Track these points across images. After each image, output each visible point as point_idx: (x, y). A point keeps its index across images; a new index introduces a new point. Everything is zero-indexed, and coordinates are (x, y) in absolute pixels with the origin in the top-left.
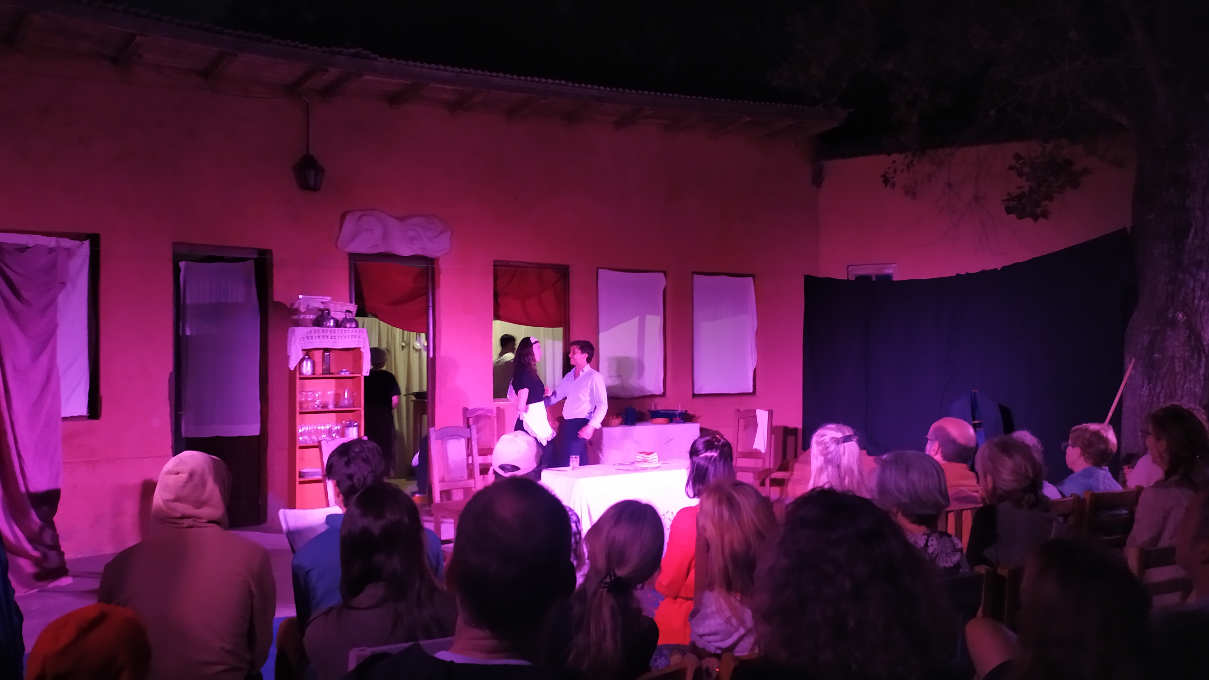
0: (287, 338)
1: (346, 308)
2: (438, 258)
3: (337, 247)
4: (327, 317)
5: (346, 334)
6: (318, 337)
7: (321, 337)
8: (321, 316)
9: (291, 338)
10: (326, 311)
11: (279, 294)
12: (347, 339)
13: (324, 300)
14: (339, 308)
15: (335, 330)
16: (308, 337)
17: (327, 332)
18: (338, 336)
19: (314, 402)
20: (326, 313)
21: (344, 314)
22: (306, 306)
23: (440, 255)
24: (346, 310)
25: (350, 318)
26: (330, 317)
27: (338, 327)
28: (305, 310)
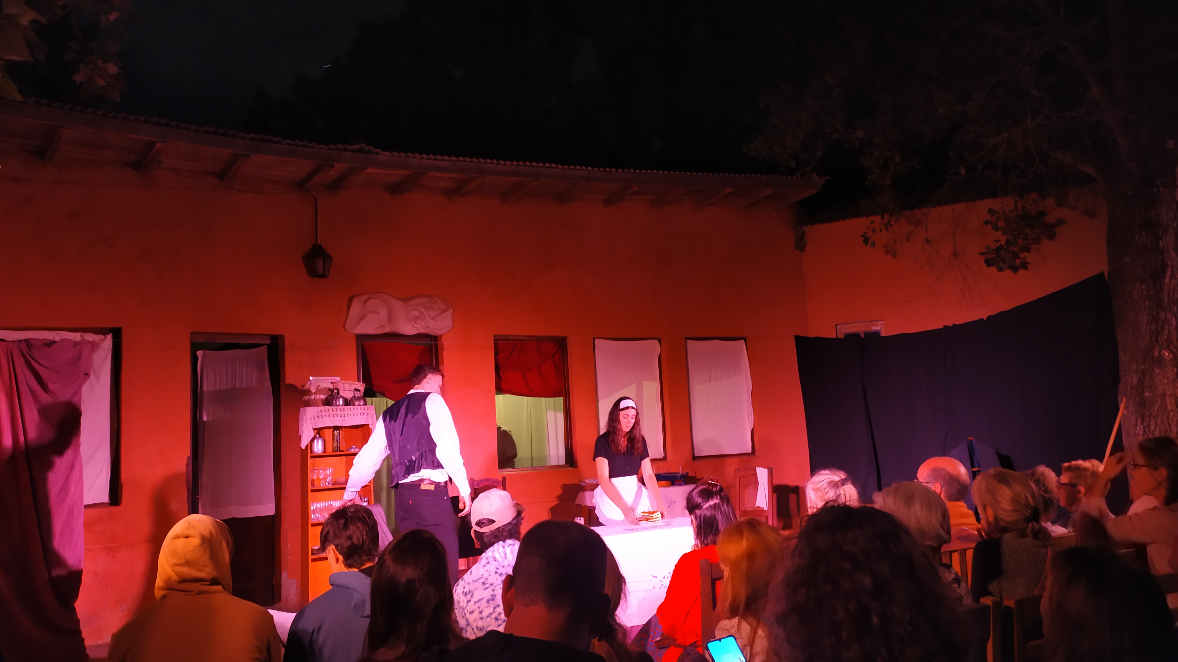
0: (299, 418)
1: (354, 387)
2: (441, 336)
3: (345, 330)
4: (337, 396)
5: (355, 412)
6: (328, 416)
7: (331, 416)
8: (331, 395)
9: (303, 418)
10: (335, 390)
11: (291, 377)
12: (356, 417)
13: (333, 381)
14: (348, 387)
15: (344, 408)
16: (318, 416)
17: (337, 411)
18: (348, 414)
19: (326, 479)
20: (335, 392)
21: (353, 392)
22: (316, 387)
23: (442, 333)
24: (355, 389)
25: (359, 397)
26: (339, 396)
27: (347, 406)
28: (316, 391)
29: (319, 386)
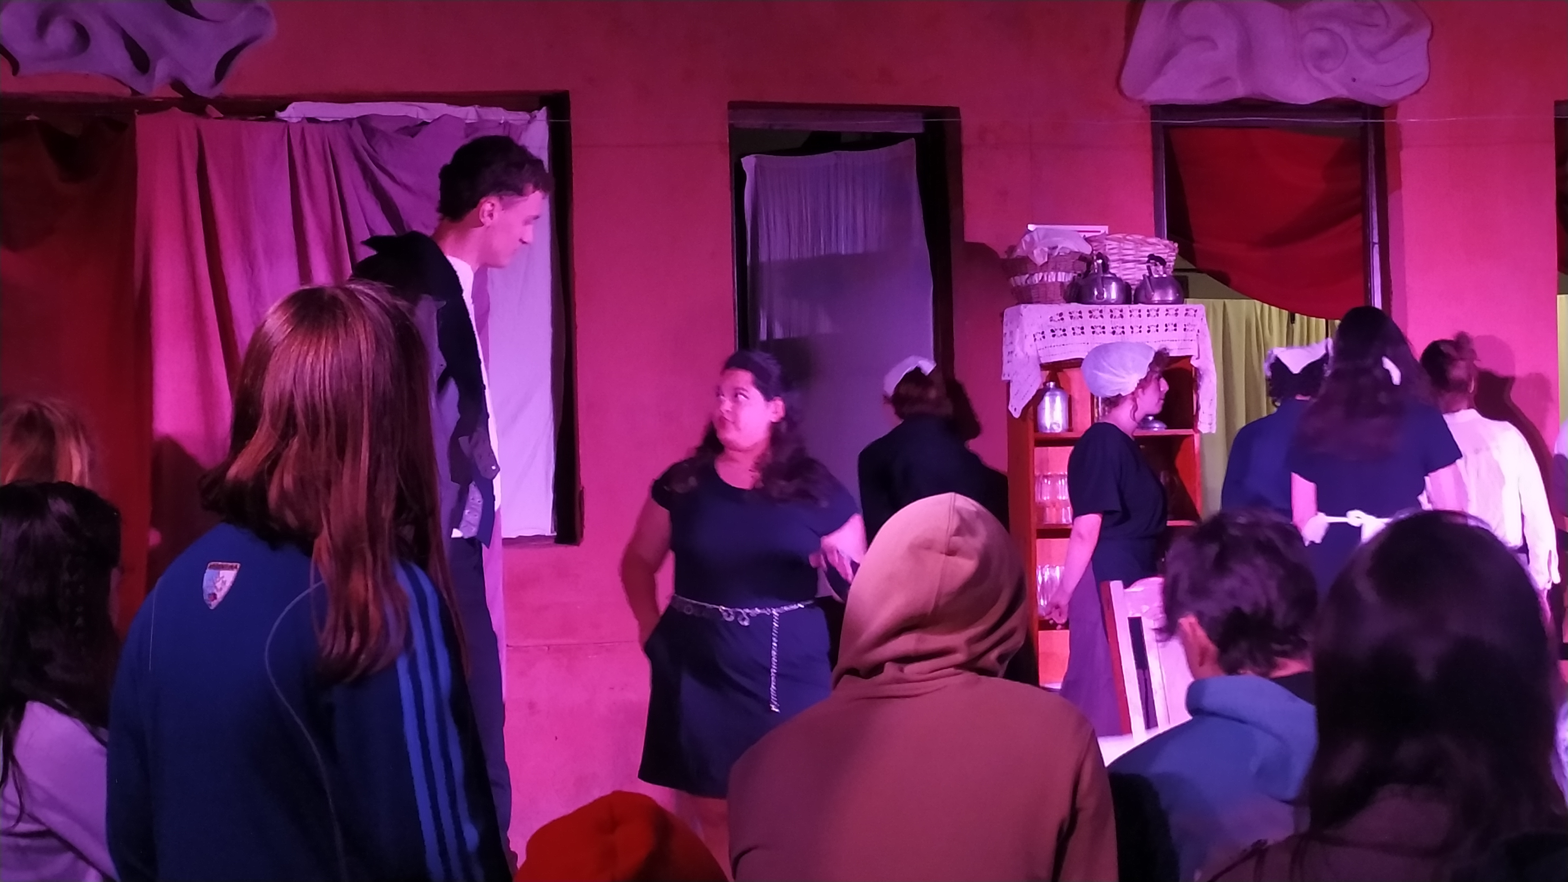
0: (1001, 335)
1: (1149, 250)
3: (1121, 92)
4: (1101, 275)
5: (1152, 321)
6: (1079, 331)
7: (1088, 330)
8: (1087, 274)
9: (1012, 334)
10: (1098, 258)
11: (978, 223)
13: (1090, 234)
14: (1131, 252)
15: (1121, 311)
16: (1052, 331)
17: (1102, 316)
18: (1132, 328)
20: (1098, 264)
21: (1145, 266)
22: (1046, 249)
24: (1151, 257)
25: (1161, 279)
26: (1109, 275)
27: (1130, 303)
28: (1046, 260)
29: (1055, 248)
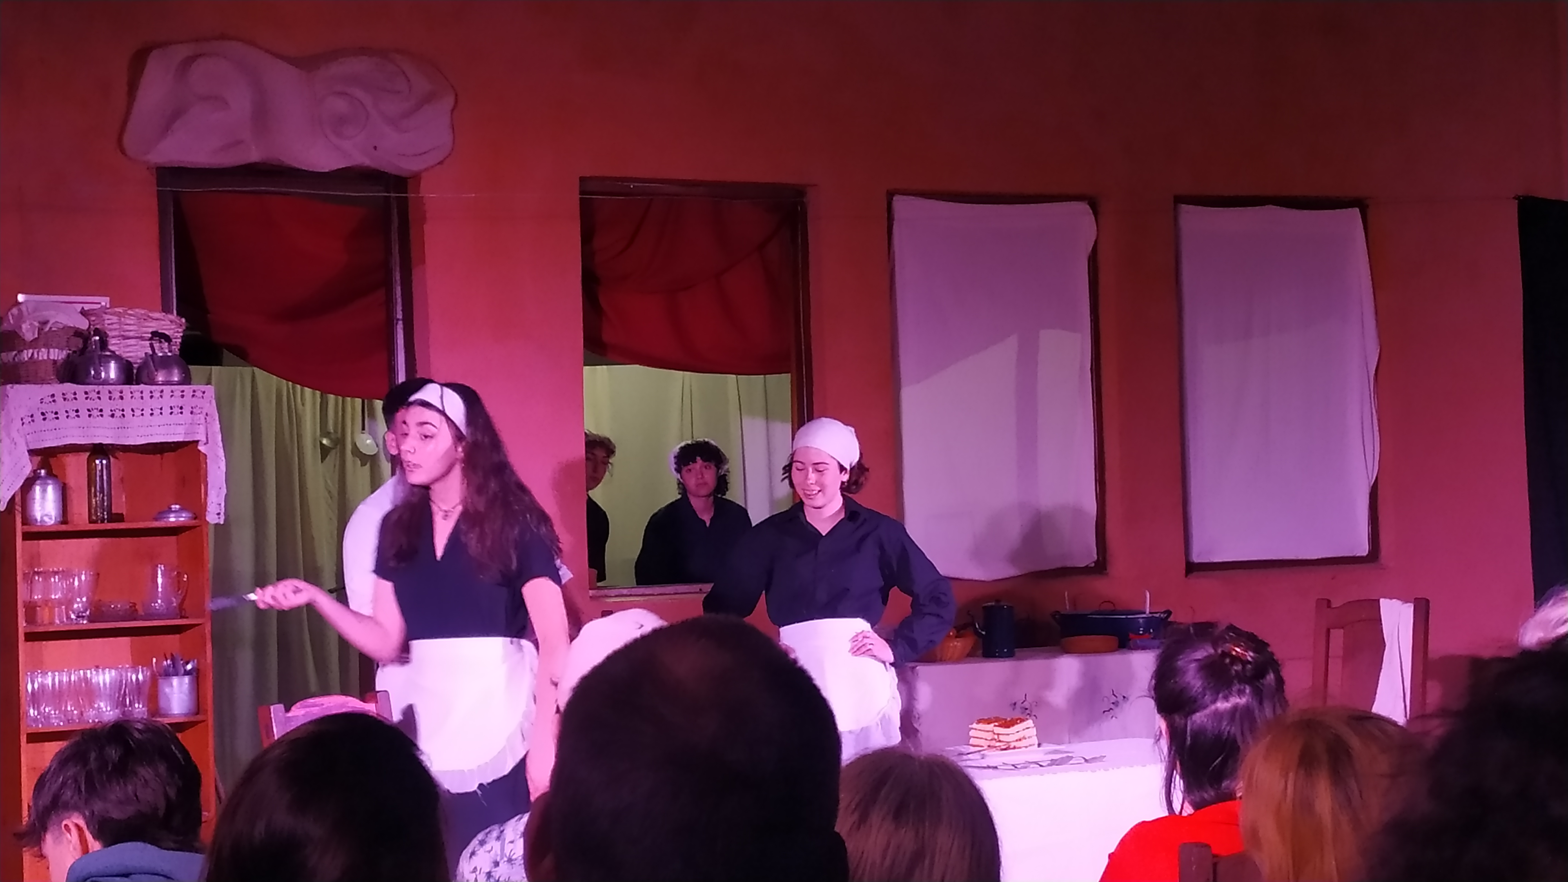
1: (153, 326)
2: (416, 177)
3: (123, 152)
4: (98, 353)
5: (156, 404)
6: (73, 414)
7: (84, 413)
8: (83, 351)
10: (95, 335)
12: (157, 419)
13: (87, 307)
14: (131, 328)
15: (121, 392)
16: (43, 414)
17: (99, 398)
18: (133, 410)
19: (69, 603)
20: (95, 340)
21: (148, 343)
22: (36, 324)
23: (422, 166)
24: (155, 334)
25: (165, 357)
26: (108, 353)
27: (131, 384)
28: (36, 336)
